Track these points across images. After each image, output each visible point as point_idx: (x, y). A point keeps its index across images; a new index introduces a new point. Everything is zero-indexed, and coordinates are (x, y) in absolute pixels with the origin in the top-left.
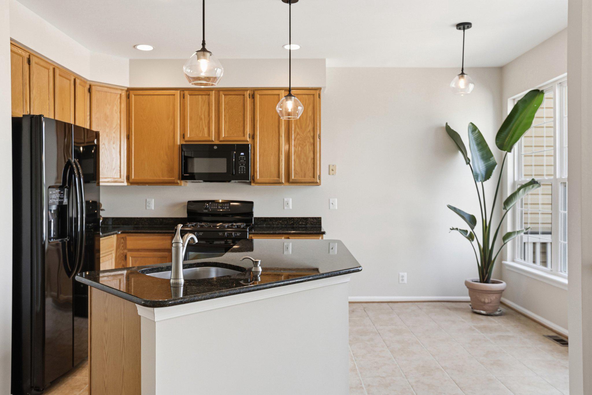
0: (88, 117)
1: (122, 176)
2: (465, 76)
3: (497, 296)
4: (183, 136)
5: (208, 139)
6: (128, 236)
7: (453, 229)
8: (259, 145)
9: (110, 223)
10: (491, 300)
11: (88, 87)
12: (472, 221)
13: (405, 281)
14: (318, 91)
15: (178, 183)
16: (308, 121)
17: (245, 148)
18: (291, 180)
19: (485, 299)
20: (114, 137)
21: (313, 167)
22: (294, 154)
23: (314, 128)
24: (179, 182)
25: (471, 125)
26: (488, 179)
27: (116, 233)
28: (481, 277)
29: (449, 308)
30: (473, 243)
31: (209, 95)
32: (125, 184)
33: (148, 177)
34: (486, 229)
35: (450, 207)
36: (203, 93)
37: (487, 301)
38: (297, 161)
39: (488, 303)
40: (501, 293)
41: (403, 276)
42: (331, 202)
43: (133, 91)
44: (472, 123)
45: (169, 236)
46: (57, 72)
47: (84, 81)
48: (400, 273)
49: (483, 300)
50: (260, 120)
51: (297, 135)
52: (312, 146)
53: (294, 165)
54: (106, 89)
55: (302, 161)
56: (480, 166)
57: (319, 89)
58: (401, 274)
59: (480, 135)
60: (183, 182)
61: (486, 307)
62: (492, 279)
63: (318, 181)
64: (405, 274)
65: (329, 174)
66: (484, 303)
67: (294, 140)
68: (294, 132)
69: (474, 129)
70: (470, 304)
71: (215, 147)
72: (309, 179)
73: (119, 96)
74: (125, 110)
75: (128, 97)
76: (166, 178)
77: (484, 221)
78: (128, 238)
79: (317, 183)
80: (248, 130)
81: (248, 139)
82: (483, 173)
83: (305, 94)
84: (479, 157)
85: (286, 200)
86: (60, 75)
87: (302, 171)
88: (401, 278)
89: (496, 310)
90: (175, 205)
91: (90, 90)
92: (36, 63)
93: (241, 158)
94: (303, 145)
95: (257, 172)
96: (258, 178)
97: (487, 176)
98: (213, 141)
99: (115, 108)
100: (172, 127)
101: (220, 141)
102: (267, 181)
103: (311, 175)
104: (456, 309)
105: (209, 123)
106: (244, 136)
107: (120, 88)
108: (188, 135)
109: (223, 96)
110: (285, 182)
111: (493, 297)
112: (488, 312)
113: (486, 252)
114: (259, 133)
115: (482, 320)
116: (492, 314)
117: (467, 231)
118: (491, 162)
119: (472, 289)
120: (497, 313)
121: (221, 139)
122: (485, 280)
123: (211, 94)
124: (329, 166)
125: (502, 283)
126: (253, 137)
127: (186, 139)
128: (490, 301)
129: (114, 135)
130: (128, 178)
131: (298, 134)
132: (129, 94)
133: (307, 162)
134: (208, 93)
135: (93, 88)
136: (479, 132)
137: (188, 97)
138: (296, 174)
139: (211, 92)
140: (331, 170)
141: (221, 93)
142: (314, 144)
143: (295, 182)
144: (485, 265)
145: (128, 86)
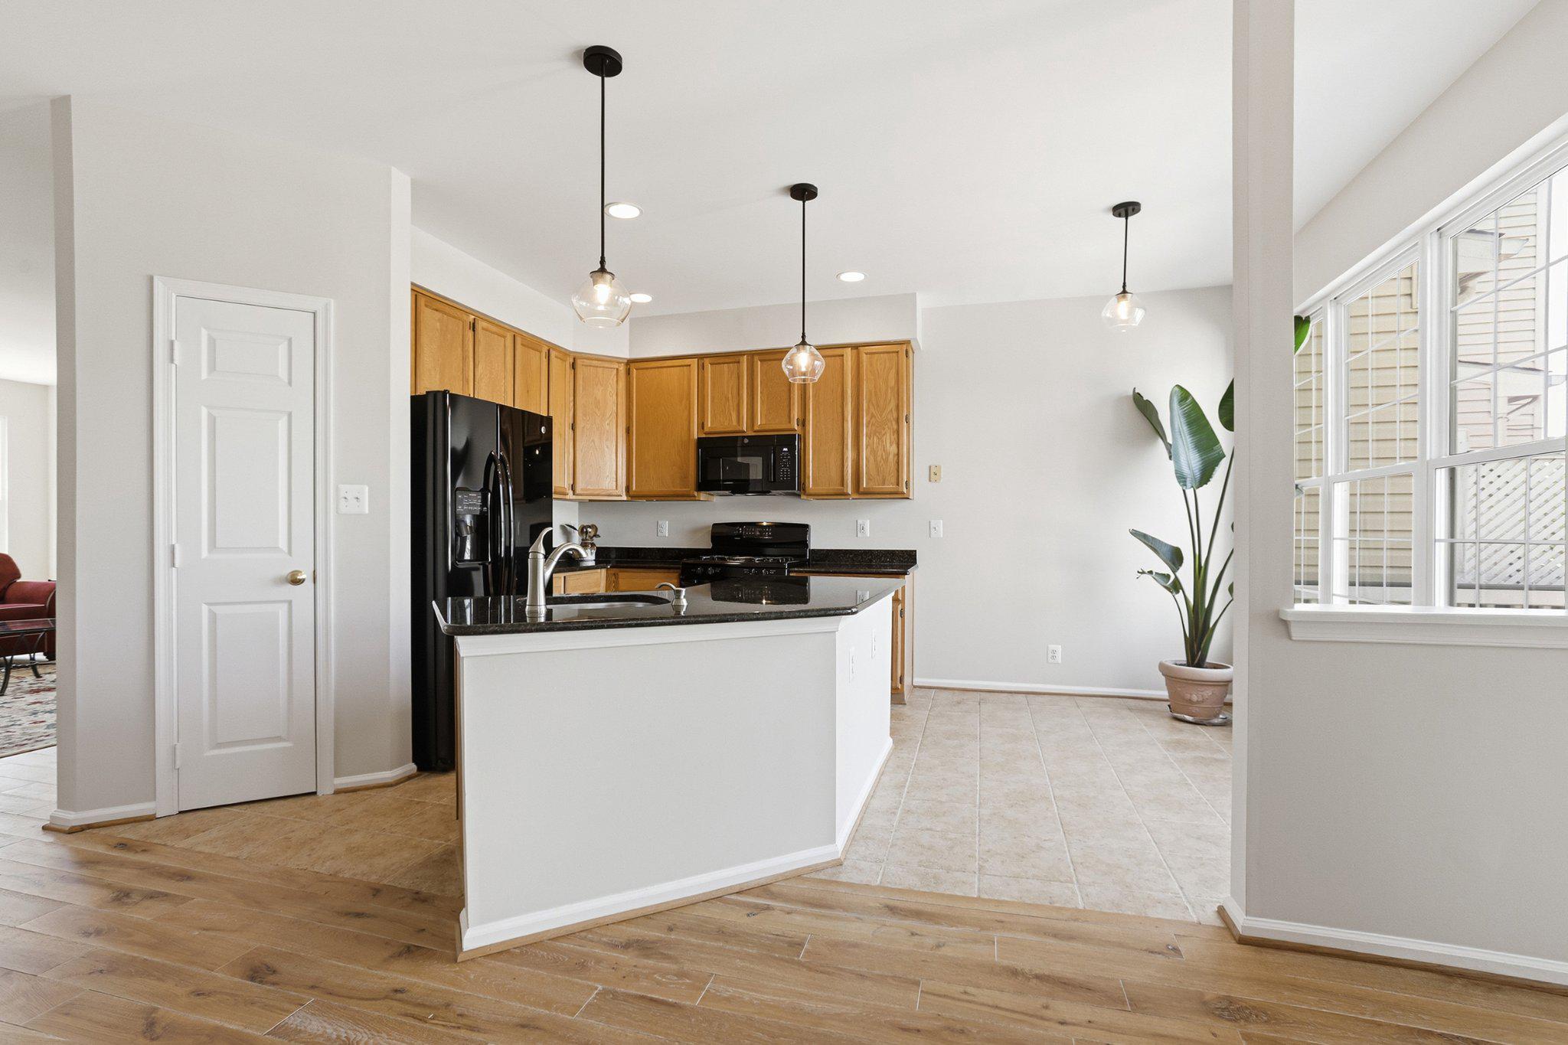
0: (572, 404)
1: (618, 486)
2: (1129, 295)
3: (1217, 690)
4: (702, 426)
5: (737, 429)
6: (621, 572)
7: (1143, 573)
8: (813, 434)
9: (613, 556)
10: (1202, 696)
11: (572, 361)
12: (1175, 558)
13: (1059, 659)
14: (905, 346)
15: (695, 496)
16: (889, 395)
17: (789, 440)
18: (861, 490)
19: (1191, 694)
20: (608, 431)
21: (896, 467)
22: (867, 448)
23: (898, 406)
24: (696, 494)
25: (1177, 389)
26: (1206, 484)
27: (604, 568)
28: (1190, 658)
29: (1130, 709)
30: (1177, 596)
31: (739, 362)
32: (624, 498)
33: (655, 487)
34: (1200, 572)
35: (1135, 533)
36: (730, 361)
37: (1195, 698)
38: (872, 459)
39: (1198, 702)
40: (1227, 685)
41: (1054, 652)
42: (933, 525)
43: (633, 364)
44: (1178, 386)
45: (674, 572)
46: (519, 340)
47: (564, 353)
48: (1050, 646)
49: (1188, 696)
50: (814, 396)
51: (871, 418)
52: (896, 436)
53: (866, 466)
54: (595, 363)
55: (879, 459)
56: (1191, 461)
57: (908, 342)
58: (1052, 647)
59: (1195, 406)
60: (703, 496)
61: (1194, 709)
62: (1208, 660)
63: (905, 490)
64: (1059, 648)
65: (930, 481)
66: (1190, 701)
67: (867, 427)
68: (867, 415)
69: (1184, 396)
70: (1169, 703)
71: (746, 441)
72: (890, 487)
73: (615, 371)
74: (624, 392)
75: (628, 372)
76: (679, 489)
77: (1197, 558)
78: (621, 575)
79: (903, 493)
80: (796, 414)
81: (796, 427)
82: (1198, 474)
83: (884, 353)
84: (1191, 446)
85: (860, 522)
86: (522, 344)
87: (878, 475)
88: (1050, 655)
89: (1216, 716)
90: (696, 531)
91: (573, 366)
92: (483, 329)
93: (783, 456)
94: (880, 433)
95: (809, 478)
96: (811, 486)
97: (1205, 477)
98: (744, 432)
99: (610, 389)
100: (686, 413)
101: (755, 432)
102: (824, 492)
103: (894, 480)
104: (1143, 711)
105: (739, 406)
106: (790, 422)
107: (618, 360)
108: (709, 424)
109: (759, 362)
110: (853, 492)
111: (1208, 692)
112: (1197, 719)
113: (1200, 611)
114: (813, 416)
115: (1181, 731)
116: (1205, 722)
117: (1168, 577)
118: (1214, 454)
119: (1171, 677)
120: (1216, 721)
121: (756, 428)
122: (1196, 662)
123: (741, 360)
124: (930, 467)
125: (1229, 668)
126: (803, 423)
127: (706, 429)
128: (1200, 699)
129: (607, 427)
130: (628, 489)
131: (873, 416)
132: (629, 369)
133: (886, 460)
134: (737, 359)
135: (579, 362)
136: (1194, 402)
137: (709, 368)
138: (869, 479)
139: (741, 358)
140: (933, 474)
141: (756, 358)
142: (898, 432)
143: (869, 494)
144: (1196, 634)
145: (628, 356)
